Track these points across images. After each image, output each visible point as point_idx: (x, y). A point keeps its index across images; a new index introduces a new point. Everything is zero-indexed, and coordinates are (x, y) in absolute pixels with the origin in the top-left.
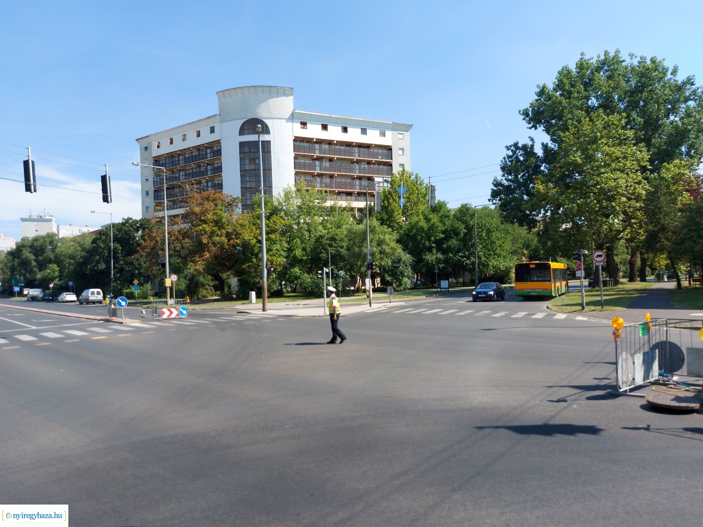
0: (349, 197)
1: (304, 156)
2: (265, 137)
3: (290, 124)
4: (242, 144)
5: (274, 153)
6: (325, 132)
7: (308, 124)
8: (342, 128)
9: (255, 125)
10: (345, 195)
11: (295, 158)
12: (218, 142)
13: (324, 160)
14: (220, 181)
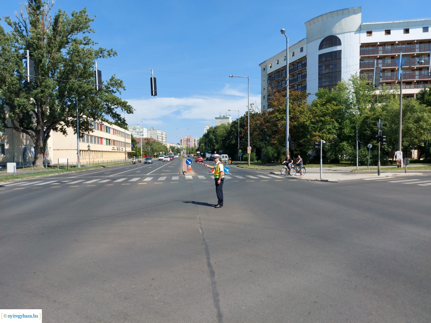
0: (408, 86)
1: (369, 57)
2: (338, 48)
3: (358, 35)
4: (320, 56)
5: (344, 58)
6: (389, 36)
7: (373, 33)
8: (404, 30)
9: (333, 40)
11: (361, 60)
12: (305, 58)
13: (386, 58)
14: (305, 84)
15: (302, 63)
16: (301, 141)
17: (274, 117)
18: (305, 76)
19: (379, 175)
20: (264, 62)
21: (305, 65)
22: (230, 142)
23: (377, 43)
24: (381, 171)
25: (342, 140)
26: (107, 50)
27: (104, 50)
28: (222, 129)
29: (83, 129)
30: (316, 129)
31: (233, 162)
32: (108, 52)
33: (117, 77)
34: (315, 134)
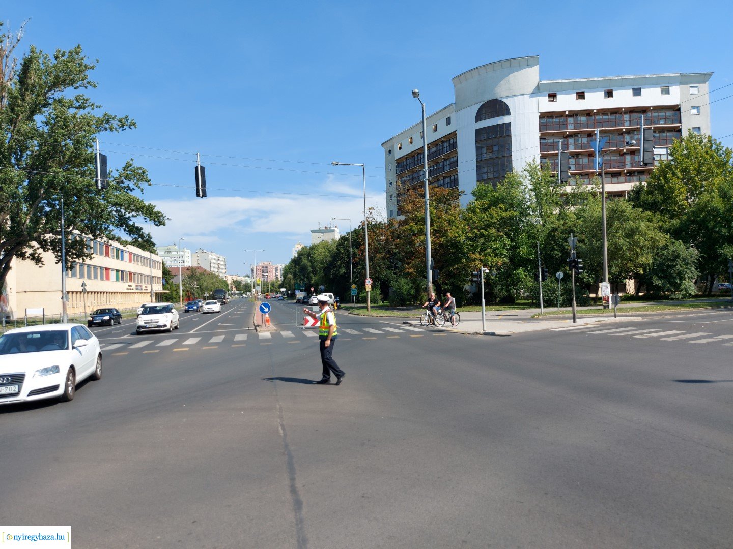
0: (615, 179)
1: (553, 134)
2: (505, 119)
3: (535, 99)
4: (478, 132)
5: (515, 135)
6: (581, 101)
7: (557, 96)
8: (605, 93)
9: (497, 107)
10: (610, 176)
11: (541, 139)
12: (454, 134)
13: (579, 136)
14: (456, 177)
15: (449, 142)
16: (452, 269)
17: (407, 230)
18: (455, 164)
19: (574, 321)
20: (389, 140)
21: (454, 146)
22: (336, 271)
23: (565, 112)
24: (576, 315)
25: (517, 267)
26: (118, 118)
27: (113, 119)
28: (323, 250)
29: (73, 254)
30: (475, 249)
31: (342, 305)
32: (121, 121)
33: (136, 164)
34: (473, 256)
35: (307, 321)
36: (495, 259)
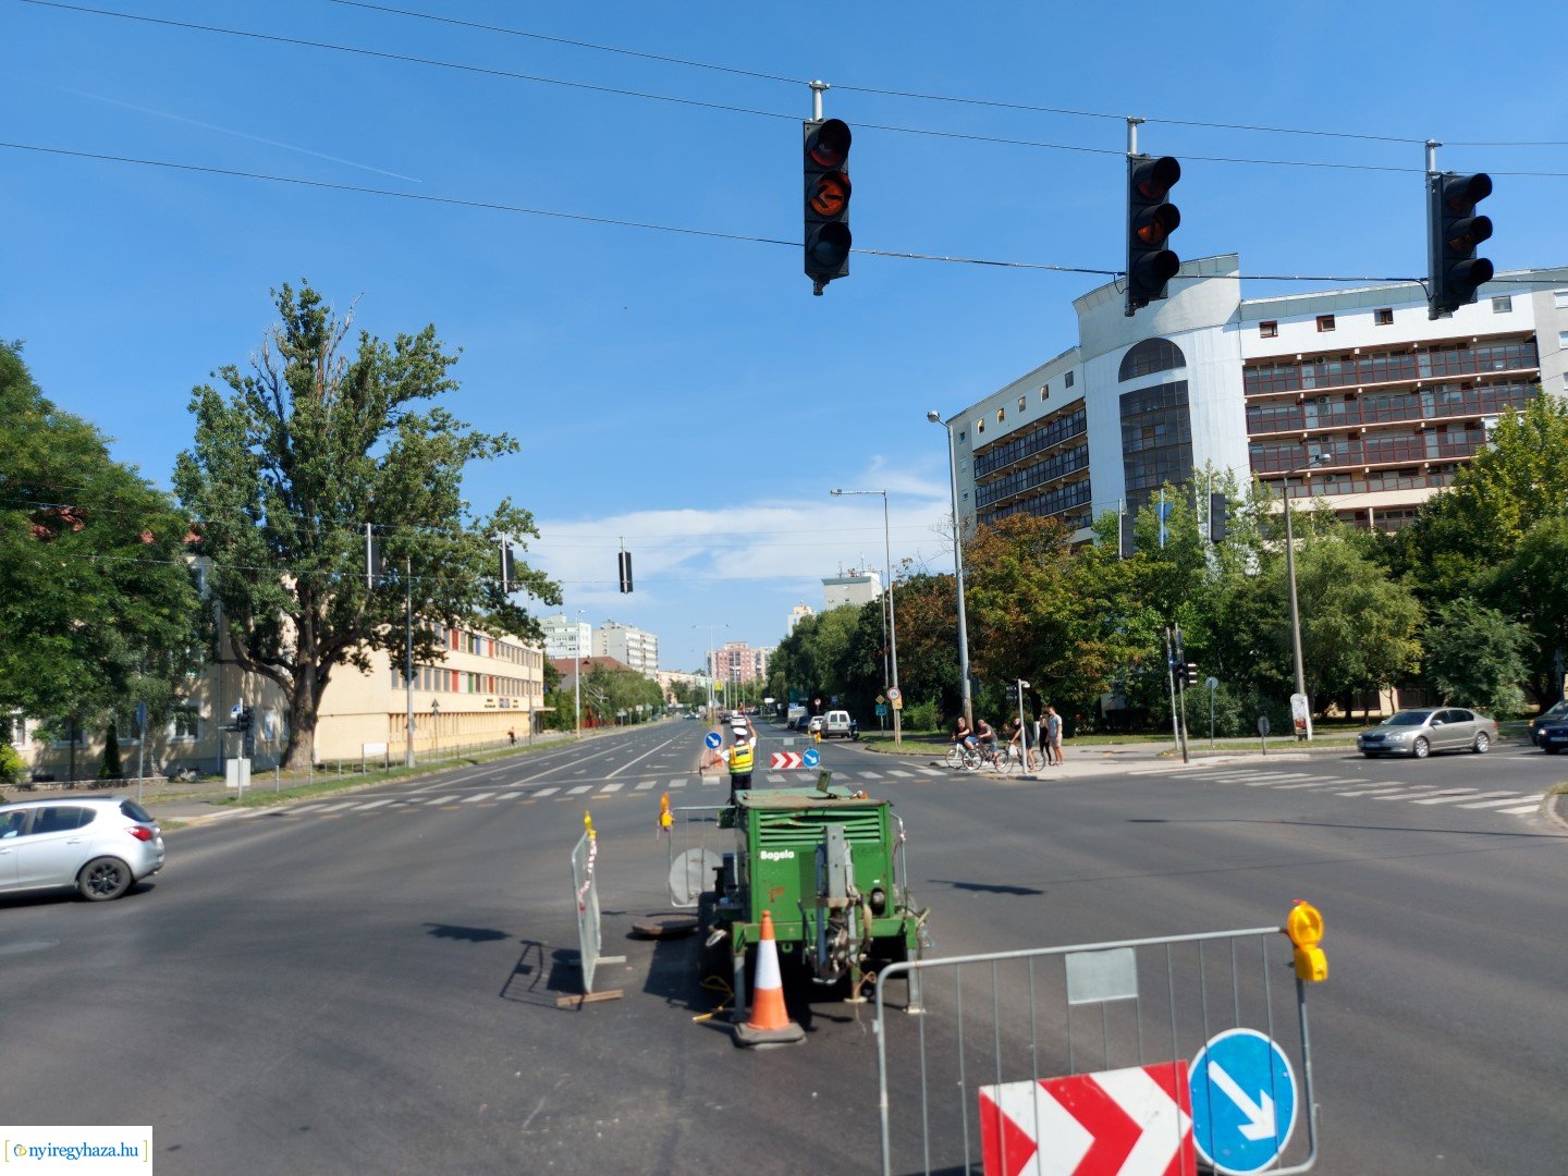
0: (1405, 481)
1: (1274, 399)
2: (1176, 375)
3: (1233, 334)
4: (1125, 400)
5: (1197, 405)
6: (1328, 333)
7: (1279, 326)
8: (1376, 314)
9: (1162, 353)
10: (1396, 474)
11: (1248, 408)
12: (1080, 403)
13: (1328, 400)
14: (1086, 484)
15: (1072, 419)
18: (1083, 459)
19: (1186, 761)
20: (961, 414)
21: (1081, 425)
22: (859, 667)
23: (1295, 355)
26: (491, 438)
27: (484, 440)
28: (835, 627)
29: (417, 653)
30: (1091, 632)
31: (863, 734)
32: (495, 443)
33: (515, 505)
34: (1085, 646)
35: (776, 761)
36: (1128, 651)
